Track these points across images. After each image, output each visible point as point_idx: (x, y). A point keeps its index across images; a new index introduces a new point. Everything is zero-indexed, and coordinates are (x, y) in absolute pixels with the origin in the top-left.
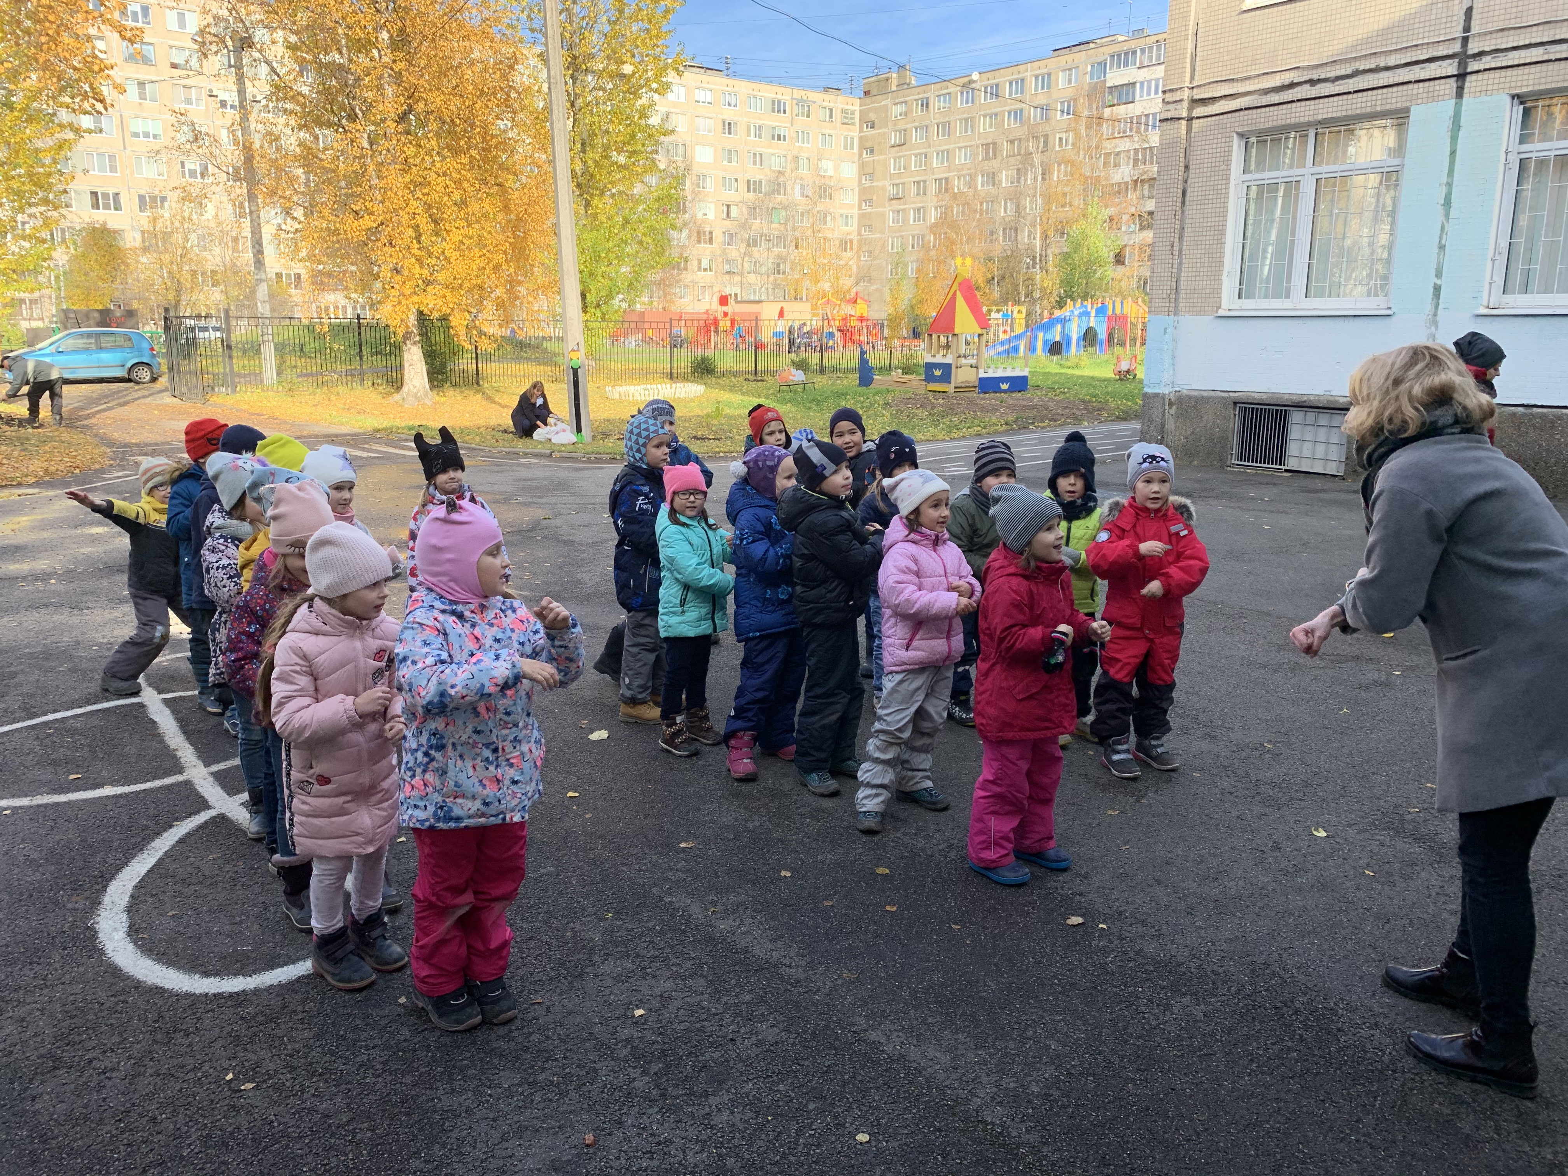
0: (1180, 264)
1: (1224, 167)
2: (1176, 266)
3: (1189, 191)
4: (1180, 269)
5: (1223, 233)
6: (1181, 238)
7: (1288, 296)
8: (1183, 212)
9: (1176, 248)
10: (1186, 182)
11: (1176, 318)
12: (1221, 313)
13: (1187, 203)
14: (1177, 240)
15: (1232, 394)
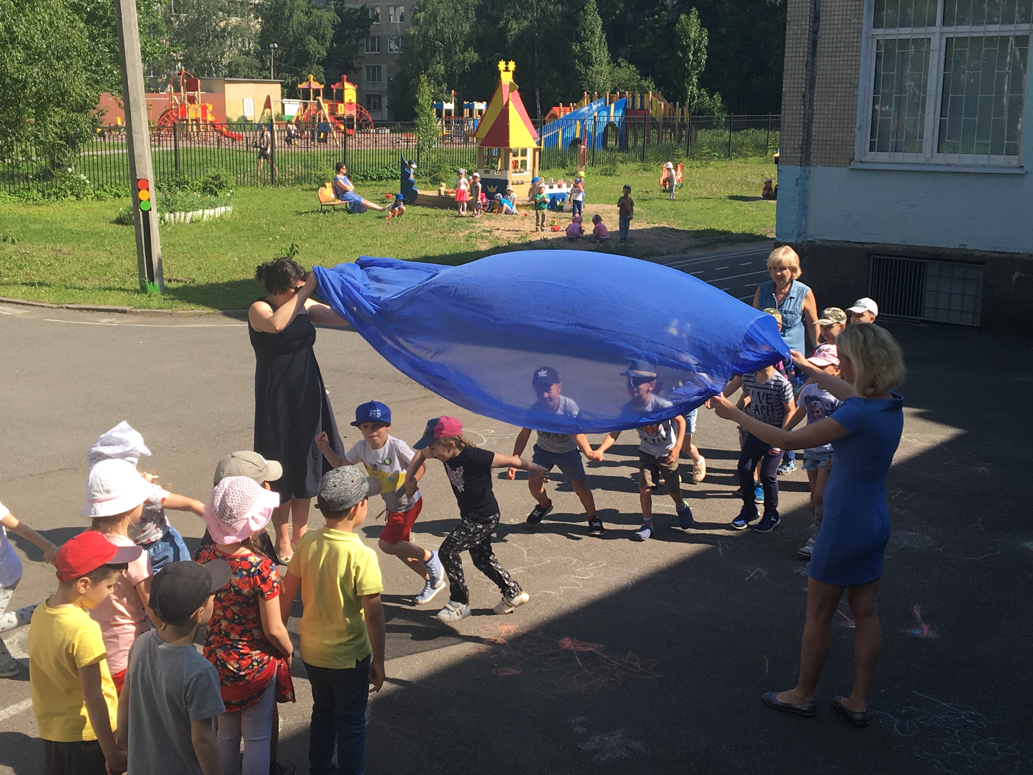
0: (812, 114)
1: (855, 20)
2: (807, 117)
3: (820, 41)
4: (810, 121)
5: (855, 86)
6: (811, 88)
7: (921, 151)
8: (813, 64)
9: (807, 99)
10: (815, 32)
11: (807, 169)
12: (854, 165)
13: (818, 54)
14: (808, 90)
15: (866, 246)
